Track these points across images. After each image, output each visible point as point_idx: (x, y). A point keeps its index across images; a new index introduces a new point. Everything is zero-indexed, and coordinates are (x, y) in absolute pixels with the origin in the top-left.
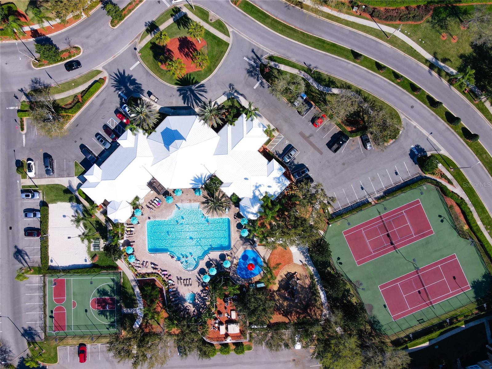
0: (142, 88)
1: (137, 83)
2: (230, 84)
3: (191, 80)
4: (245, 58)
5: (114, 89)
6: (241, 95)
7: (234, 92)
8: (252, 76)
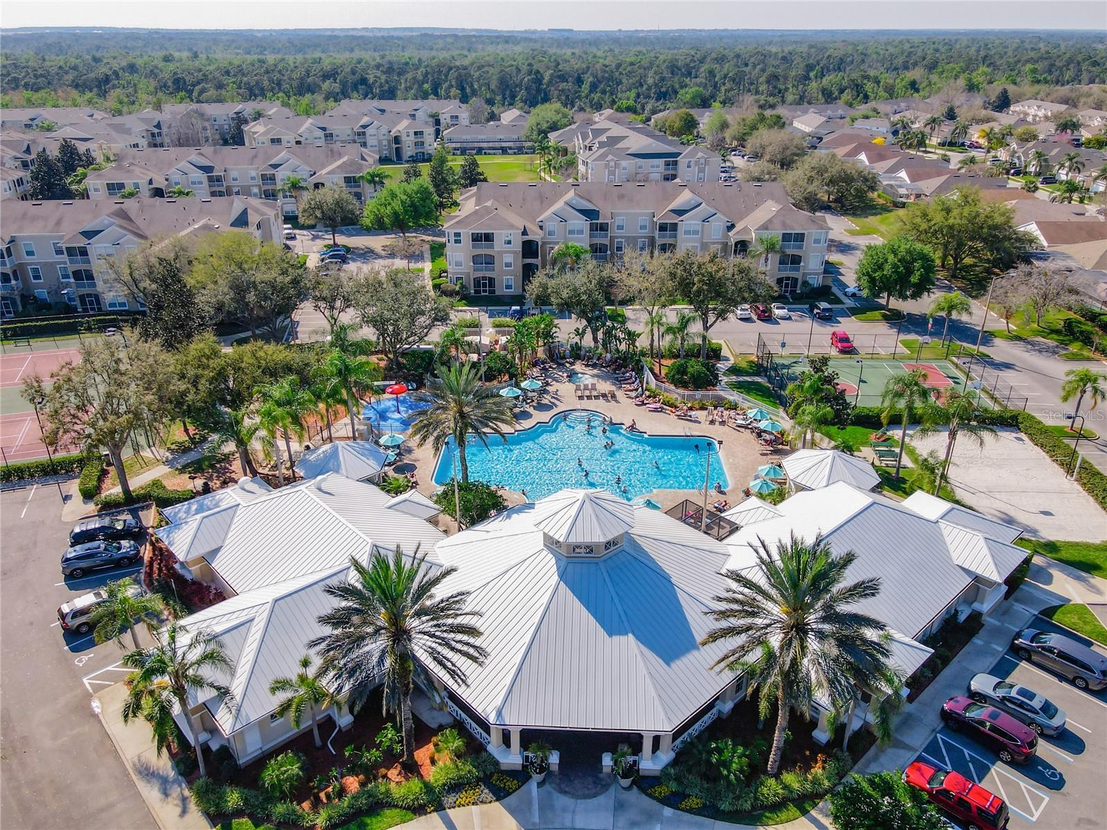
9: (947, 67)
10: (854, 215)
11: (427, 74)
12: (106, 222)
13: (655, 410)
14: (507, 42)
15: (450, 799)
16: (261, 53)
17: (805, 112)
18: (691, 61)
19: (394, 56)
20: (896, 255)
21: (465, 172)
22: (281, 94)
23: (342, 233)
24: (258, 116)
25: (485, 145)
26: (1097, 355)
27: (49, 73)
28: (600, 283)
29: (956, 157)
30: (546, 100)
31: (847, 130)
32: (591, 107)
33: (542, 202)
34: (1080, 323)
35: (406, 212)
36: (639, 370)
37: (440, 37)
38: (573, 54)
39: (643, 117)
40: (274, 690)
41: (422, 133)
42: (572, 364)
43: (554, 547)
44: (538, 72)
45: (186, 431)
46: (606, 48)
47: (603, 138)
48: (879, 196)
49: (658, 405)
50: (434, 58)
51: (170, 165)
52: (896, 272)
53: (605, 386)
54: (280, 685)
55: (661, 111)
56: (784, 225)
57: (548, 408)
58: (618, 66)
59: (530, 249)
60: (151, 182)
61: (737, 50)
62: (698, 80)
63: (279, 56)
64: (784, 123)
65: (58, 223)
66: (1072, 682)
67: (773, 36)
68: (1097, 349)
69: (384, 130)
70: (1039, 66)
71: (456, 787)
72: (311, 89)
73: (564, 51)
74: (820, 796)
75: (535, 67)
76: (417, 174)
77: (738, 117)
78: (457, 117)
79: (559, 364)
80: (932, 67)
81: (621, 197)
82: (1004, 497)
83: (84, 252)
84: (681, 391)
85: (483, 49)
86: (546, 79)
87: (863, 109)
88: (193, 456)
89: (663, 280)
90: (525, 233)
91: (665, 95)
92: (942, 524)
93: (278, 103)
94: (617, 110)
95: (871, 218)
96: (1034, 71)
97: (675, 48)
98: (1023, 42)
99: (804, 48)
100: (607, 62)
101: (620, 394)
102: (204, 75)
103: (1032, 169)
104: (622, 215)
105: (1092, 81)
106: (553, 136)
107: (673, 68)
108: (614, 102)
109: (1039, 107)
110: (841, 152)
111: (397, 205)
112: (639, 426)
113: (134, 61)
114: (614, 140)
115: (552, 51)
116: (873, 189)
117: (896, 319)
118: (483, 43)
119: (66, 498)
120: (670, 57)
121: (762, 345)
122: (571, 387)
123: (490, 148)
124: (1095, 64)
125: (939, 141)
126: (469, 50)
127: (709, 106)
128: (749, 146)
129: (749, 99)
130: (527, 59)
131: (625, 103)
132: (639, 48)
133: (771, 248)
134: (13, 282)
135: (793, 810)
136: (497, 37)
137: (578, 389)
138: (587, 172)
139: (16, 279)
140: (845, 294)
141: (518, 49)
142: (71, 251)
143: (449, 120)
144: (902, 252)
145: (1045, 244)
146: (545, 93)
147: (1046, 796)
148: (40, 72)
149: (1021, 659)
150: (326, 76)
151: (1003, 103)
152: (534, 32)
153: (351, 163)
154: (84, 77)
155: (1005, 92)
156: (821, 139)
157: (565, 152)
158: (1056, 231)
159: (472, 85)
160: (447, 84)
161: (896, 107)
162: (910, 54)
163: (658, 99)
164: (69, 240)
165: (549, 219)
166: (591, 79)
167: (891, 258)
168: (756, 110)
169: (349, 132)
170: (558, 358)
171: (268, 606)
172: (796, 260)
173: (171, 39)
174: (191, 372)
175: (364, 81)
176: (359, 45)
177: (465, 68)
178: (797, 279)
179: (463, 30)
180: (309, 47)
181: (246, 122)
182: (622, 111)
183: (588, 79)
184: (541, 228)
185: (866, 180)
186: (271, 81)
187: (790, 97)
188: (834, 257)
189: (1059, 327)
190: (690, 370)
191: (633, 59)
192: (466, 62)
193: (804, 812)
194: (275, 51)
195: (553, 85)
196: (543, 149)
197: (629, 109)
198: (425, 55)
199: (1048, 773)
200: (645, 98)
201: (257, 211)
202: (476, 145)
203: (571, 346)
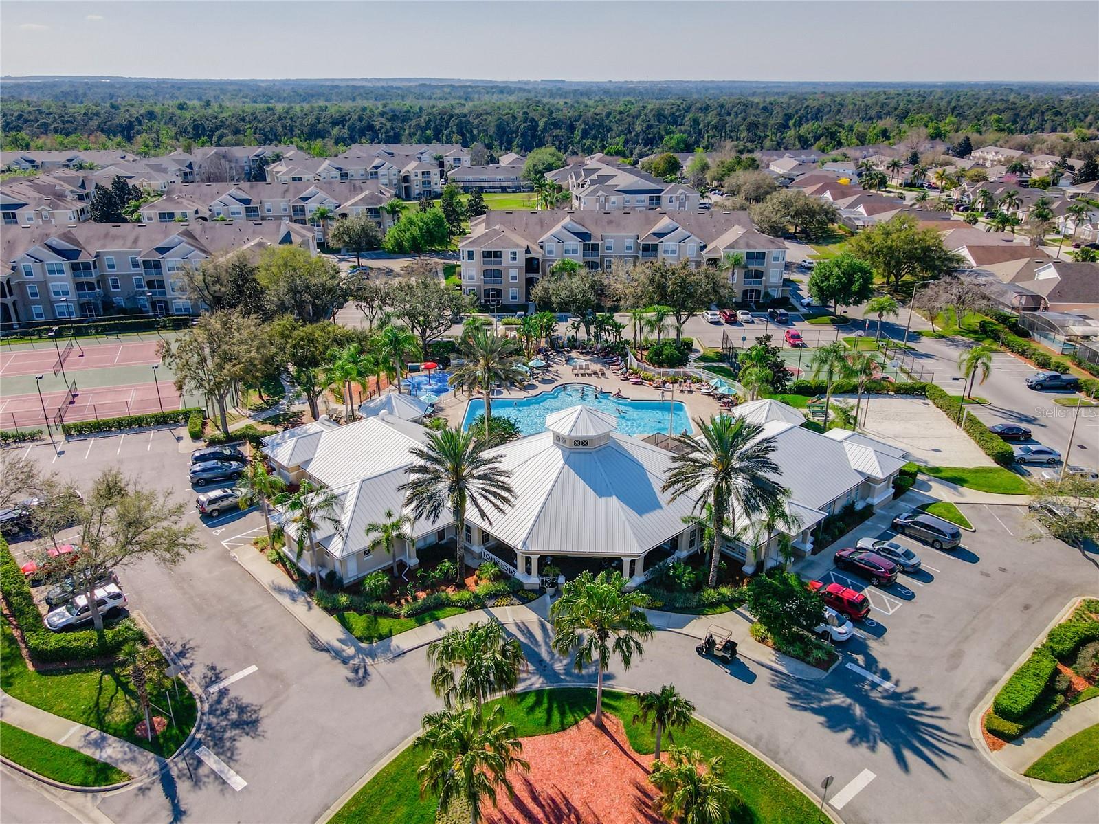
0: (785, 695)
1: (817, 712)
2: (361, 684)
3: (545, 705)
4: (237, 782)
5: (919, 697)
6: (326, 649)
7: (352, 658)
8: (242, 709)
9: (917, 117)
10: (817, 243)
11: (430, 120)
12: (177, 240)
13: (637, 383)
14: (502, 92)
15: (491, 602)
16: (267, 102)
17: (781, 156)
18: (678, 110)
19: (396, 104)
20: (840, 269)
21: (471, 205)
22: (295, 139)
23: (364, 257)
24: (278, 158)
25: (486, 184)
26: (1003, 349)
27: (74, 118)
28: (592, 286)
29: (911, 196)
30: (541, 144)
31: (817, 172)
32: (583, 151)
33: (542, 227)
34: (992, 323)
35: (422, 236)
36: (625, 355)
37: (436, 87)
38: (566, 103)
39: (631, 160)
40: (368, 532)
41: (429, 173)
42: (569, 352)
43: (560, 443)
44: (533, 119)
45: (261, 397)
46: (597, 98)
47: (594, 177)
48: (839, 227)
49: (639, 380)
50: (434, 107)
51: (213, 199)
52: (840, 282)
53: (597, 367)
54: (373, 528)
55: (648, 155)
56: (748, 245)
57: (551, 382)
58: (608, 114)
59: (532, 265)
60: (197, 212)
61: (721, 100)
62: (683, 128)
63: (286, 105)
64: (758, 165)
65: (136, 241)
66: (932, 545)
67: (757, 87)
68: (1003, 343)
69: (394, 170)
70: (1004, 116)
71: (494, 596)
72: (322, 134)
73: (556, 101)
74: (744, 601)
75: (530, 116)
76: (431, 205)
77: (718, 160)
78: (459, 159)
79: (558, 352)
80: (903, 117)
81: (610, 222)
82: (906, 441)
83: (157, 265)
84: (658, 370)
85: (479, 99)
86: (541, 125)
87: (834, 154)
88: (270, 413)
89: (644, 284)
90: (528, 251)
91: (651, 142)
92: (845, 443)
93: (294, 146)
94: (607, 154)
95: (831, 245)
96: (999, 121)
97: (662, 98)
98: (994, 94)
99: (785, 99)
100: (597, 111)
101: (608, 373)
102: (222, 121)
103: (980, 206)
104: (611, 237)
105: (1054, 130)
106: (549, 177)
107: (660, 116)
108: (603, 147)
109: (996, 153)
110: (808, 191)
111: (415, 231)
112: (622, 394)
113: (151, 109)
114: (604, 179)
115: (545, 100)
116: (832, 221)
117: (842, 323)
118: (479, 93)
119: (179, 439)
120: (657, 106)
121: (726, 338)
122: (569, 368)
123: (490, 187)
124: (1057, 113)
125: (900, 182)
126: (466, 100)
127: (693, 151)
128: (726, 185)
129: (729, 144)
130: (523, 108)
131: (613, 148)
132: (628, 98)
133: (736, 263)
134: (97, 290)
135: (725, 608)
136: (492, 88)
137: (574, 368)
138: (580, 206)
139: (99, 288)
140: (801, 304)
141: (512, 98)
142: (146, 264)
143: (452, 162)
144: (845, 266)
145: (974, 264)
146: (540, 139)
147: (900, 603)
148: (66, 118)
149: (898, 533)
150: (335, 123)
151: (965, 149)
152: (527, 83)
153: (372, 196)
154: (109, 123)
155: (967, 139)
156: (793, 180)
157: (560, 189)
158: (985, 254)
159: (472, 131)
160: (449, 130)
161: (865, 153)
162: (883, 105)
163: (645, 146)
164: (146, 255)
165: (549, 240)
166: (583, 126)
167: (836, 270)
168: (734, 154)
169: (362, 172)
170: (556, 347)
171: (358, 484)
172: (759, 275)
173: (180, 88)
174: (278, 341)
175: (370, 127)
176: (360, 95)
177: (465, 116)
178: (760, 291)
179: (459, 81)
180: (313, 96)
181: (267, 163)
182: (611, 155)
183: (580, 126)
184: (542, 247)
185: (827, 213)
186: (284, 127)
187: (767, 143)
188: (795, 277)
189: (977, 328)
190: (665, 352)
191: (622, 108)
192: (465, 111)
193: (733, 609)
194: (281, 99)
195: (547, 132)
196: (540, 186)
197: (618, 153)
198: (424, 103)
199: (904, 592)
200: (633, 144)
201: (298, 233)
202: (478, 184)
203: (569, 338)
